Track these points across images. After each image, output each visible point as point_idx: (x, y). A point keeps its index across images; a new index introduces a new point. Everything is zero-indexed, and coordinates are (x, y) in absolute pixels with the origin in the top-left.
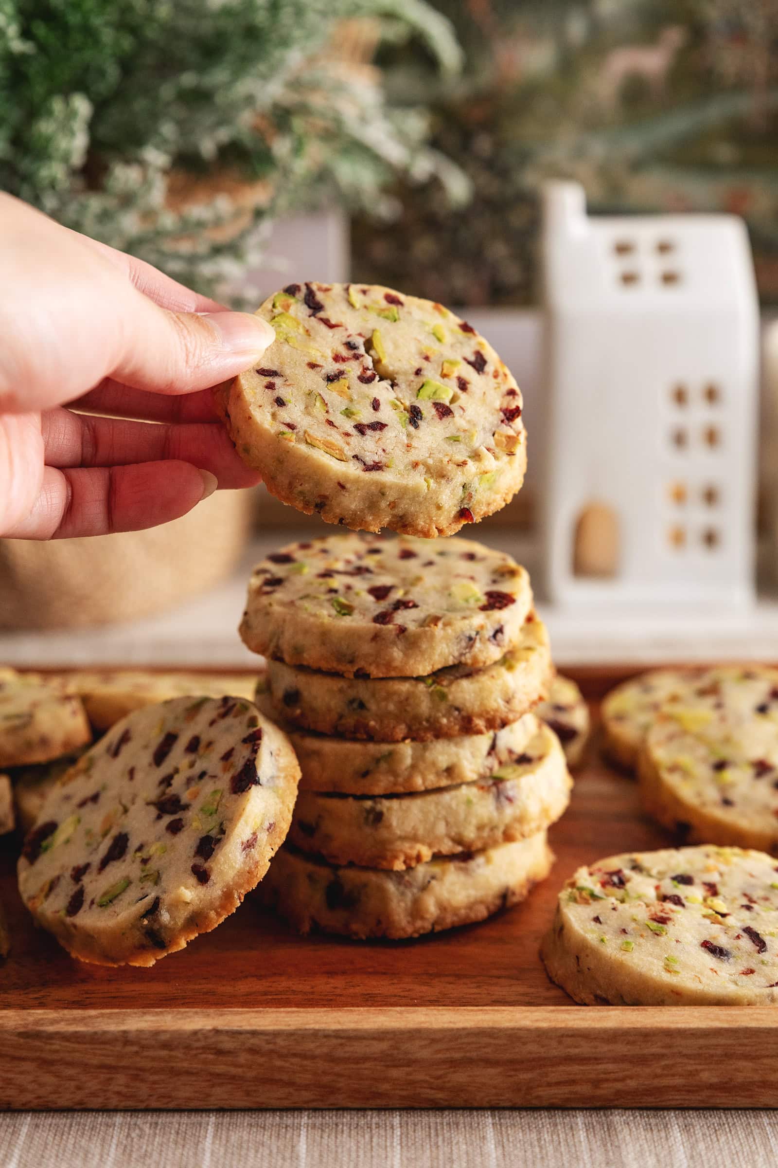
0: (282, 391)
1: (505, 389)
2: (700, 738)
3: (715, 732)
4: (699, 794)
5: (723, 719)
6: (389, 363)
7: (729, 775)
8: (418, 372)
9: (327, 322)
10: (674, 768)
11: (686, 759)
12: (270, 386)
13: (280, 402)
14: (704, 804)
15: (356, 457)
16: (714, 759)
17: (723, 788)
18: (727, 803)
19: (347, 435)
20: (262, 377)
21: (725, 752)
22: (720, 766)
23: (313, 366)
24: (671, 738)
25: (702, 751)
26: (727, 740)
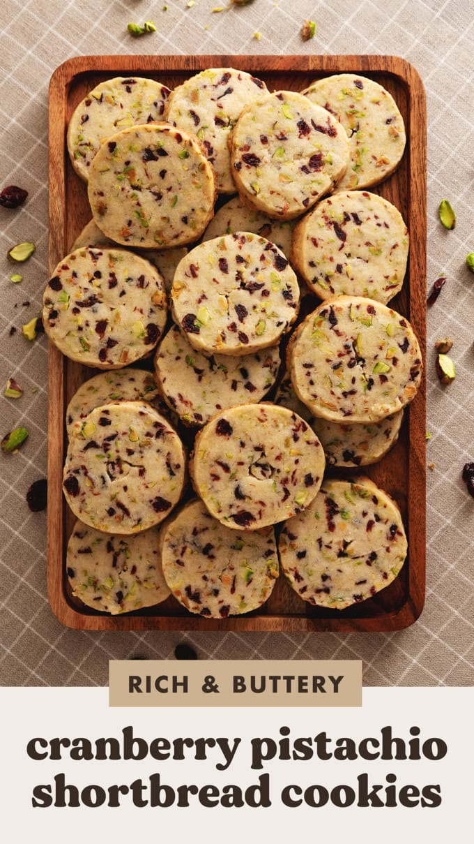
0: (313, 377)
1: (414, 359)
6: (363, 354)
8: (376, 357)
9: (337, 332)
12: (308, 374)
13: (312, 383)
15: (341, 409)
19: (339, 398)
20: (305, 369)
23: (328, 361)
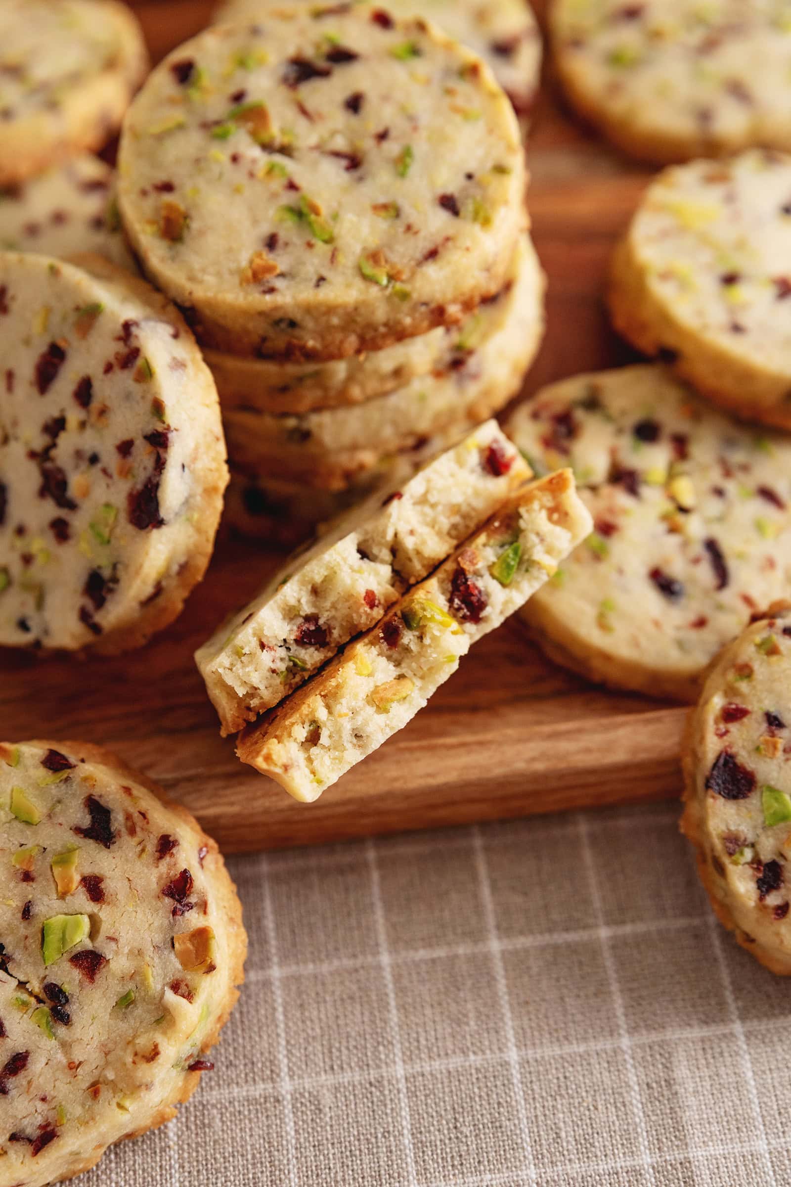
2: (704, 240)
3: (725, 233)
4: (700, 313)
5: (736, 217)
7: (742, 293)
10: (666, 276)
11: (683, 265)
14: (705, 327)
16: (724, 269)
17: (732, 310)
18: (737, 329)
21: (737, 262)
22: (730, 280)
24: (665, 234)
25: (705, 257)
26: (741, 245)
